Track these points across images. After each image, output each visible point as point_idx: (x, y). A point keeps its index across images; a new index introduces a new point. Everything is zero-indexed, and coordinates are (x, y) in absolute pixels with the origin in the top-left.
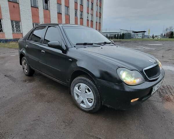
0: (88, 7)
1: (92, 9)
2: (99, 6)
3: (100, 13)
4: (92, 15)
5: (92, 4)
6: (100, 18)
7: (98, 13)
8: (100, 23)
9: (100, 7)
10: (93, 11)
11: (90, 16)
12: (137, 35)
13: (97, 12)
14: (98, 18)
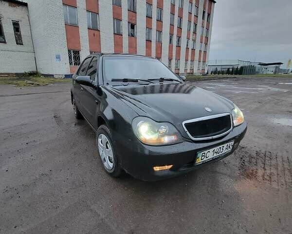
0: (189, 30)
1: (195, 33)
2: (205, 28)
3: (207, 38)
4: (194, 41)
5: (196, 25)
6: (206, 44)
7: (204, 38)
8: (205, 52)
9: (208, 29)
10: (196, 35)
11: (191, 42)
12: (267, 68)
13: (202, 37)
14: (203, 45)
